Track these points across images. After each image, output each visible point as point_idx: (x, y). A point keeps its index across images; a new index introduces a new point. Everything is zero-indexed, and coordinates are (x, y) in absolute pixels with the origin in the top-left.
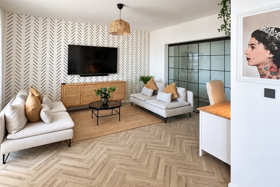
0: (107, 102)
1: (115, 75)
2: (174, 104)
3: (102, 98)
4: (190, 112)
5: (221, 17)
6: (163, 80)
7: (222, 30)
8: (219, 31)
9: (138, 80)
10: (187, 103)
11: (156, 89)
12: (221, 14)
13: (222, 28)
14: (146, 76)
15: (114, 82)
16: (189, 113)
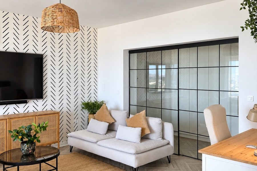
0: (34, 150)
1: (40, 102)
2: (147, 145)
3: (23, 143)
4: (169, 155)
5: (244, 8)
6: (122, 107)
7: (247, 28)
8: (243, 30)
9: (80, 108)
10: (164, 142)
11: (112, 121)
12: (245, 3)
13: (247, 25)
14: (93, 101)
15: (38, 114)
16: (168, 157)
